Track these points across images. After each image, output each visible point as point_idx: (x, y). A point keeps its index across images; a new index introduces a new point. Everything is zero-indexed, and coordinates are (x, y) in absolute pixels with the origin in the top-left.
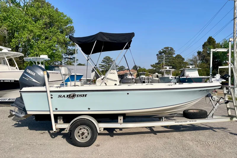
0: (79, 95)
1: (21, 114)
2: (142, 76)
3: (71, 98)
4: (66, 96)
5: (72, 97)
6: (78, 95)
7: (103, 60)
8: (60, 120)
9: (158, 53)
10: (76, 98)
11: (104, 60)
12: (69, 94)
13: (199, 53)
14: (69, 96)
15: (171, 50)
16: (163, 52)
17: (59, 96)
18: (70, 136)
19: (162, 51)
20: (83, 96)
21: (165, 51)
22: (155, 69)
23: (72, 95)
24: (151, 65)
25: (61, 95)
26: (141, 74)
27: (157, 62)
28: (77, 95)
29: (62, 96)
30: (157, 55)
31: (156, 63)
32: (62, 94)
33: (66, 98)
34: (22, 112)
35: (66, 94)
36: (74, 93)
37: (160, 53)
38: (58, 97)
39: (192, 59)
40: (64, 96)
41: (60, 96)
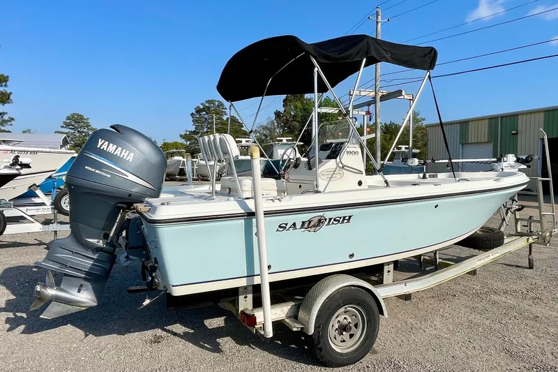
0: (332, 220)
1: (79, 291)
2: (176, 158)
3: (313, 229)
4: (298, 226)
5: (314, 226)
6: (330, 219)
7: (64, 123)
8: (245, 297)
9: (194, 111)
10: (324, 228)
11: (68, 121)
12: (306, 217)
13: (278, 114)
14: (306, 226)
15: (219, 106)
16: (203, 110)
17: (280, 227)
18: (319, 343)
19: (202, 107)
20: (343, 222)
21: (208, 108)
22: (188, 143)
23: (316, 220)
24: (181, 136)
25: (286, 224)
26: (172, 155)
27: (193, 129)
28: (328, 220)
29: (288, 227)
30: (192, 114)
31: (191, 132)
32: (289, 219)
33: (299, 232)
34: (81, 286)
35: (299, 218)
36: (321, 214)
37: (199, 111)
38: (278, 230)
39: (265, 125)
40: (294, 224)
41: (282, 227)
